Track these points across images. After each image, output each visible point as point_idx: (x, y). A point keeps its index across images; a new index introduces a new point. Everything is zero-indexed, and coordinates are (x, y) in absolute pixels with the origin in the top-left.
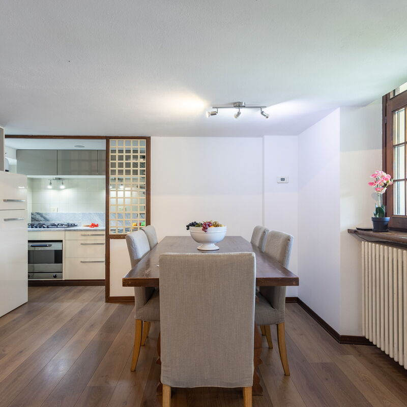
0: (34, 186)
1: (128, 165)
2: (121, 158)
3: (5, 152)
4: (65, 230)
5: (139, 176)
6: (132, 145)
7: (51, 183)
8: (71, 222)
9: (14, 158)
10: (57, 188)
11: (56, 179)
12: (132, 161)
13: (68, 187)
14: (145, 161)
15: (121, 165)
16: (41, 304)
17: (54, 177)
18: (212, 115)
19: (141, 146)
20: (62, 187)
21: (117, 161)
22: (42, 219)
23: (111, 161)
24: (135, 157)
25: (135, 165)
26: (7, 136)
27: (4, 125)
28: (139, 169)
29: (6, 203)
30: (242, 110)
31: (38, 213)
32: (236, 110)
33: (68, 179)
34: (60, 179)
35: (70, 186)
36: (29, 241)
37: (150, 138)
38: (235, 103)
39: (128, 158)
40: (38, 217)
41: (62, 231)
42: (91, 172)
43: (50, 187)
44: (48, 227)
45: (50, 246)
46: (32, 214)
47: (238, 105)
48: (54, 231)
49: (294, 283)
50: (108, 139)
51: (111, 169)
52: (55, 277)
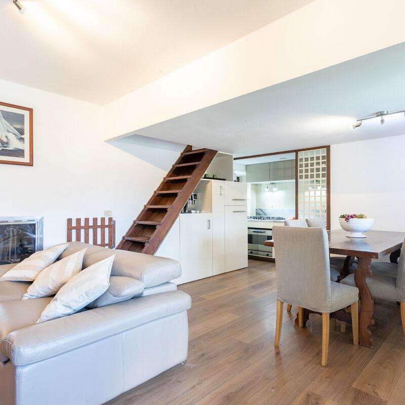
0: (257, 189)
1: (312, 170)
2: (307, 165)
3: (234, 169)
4: (274, 222)
5: (321, 179)
6: (315, 154)
7: (267, 187)
8: (281, 216)
9: (244, 171)
10: (271, 191)
11: (271, 184)
12: (315, 167)
13: (279, 189)
14: (326, 166)
15: (307, 171)
16: (255, 270)
17: (270, 182)
18: (356, 127)
19: (322, 153)
20: (275, 189)
21: (304, 168)
22: (262, 213)
23: (299, 169)
24: (318, 164)
25: (318, 170)
26: (235, 159)
27: (232, 153)
28: (321, 173)
29: (234, 201)
30: (384, 117)
31: (260, 209)
32: (380, 118)
33: (279, 183)
34: (273, 183)
35: (281, 188)
36: (249, 228)
37: (329, 146)
38: (377, 113)
39: (312, 165)
40: (260, 212)
41: (272, 222)
42: (285, 178)
43: (267, 190)
44: (263, 219)
45: (264, 232)
46: (256, 210)
47: (381, 114)
48: (267, 222)
49: (374, 257)
50: (297, 151)
51: (299, 174)
52: (268, 255)
